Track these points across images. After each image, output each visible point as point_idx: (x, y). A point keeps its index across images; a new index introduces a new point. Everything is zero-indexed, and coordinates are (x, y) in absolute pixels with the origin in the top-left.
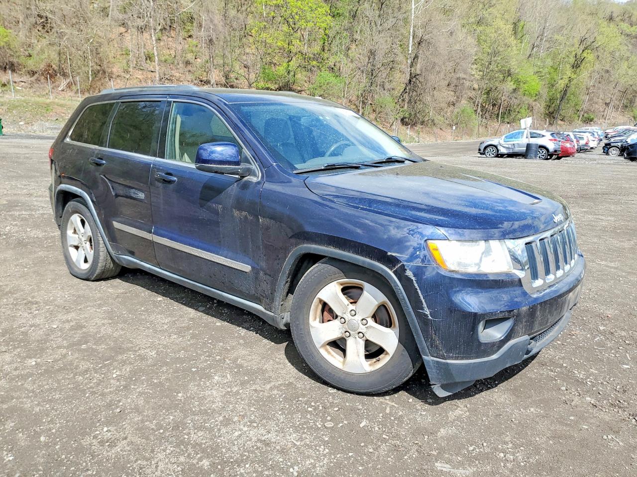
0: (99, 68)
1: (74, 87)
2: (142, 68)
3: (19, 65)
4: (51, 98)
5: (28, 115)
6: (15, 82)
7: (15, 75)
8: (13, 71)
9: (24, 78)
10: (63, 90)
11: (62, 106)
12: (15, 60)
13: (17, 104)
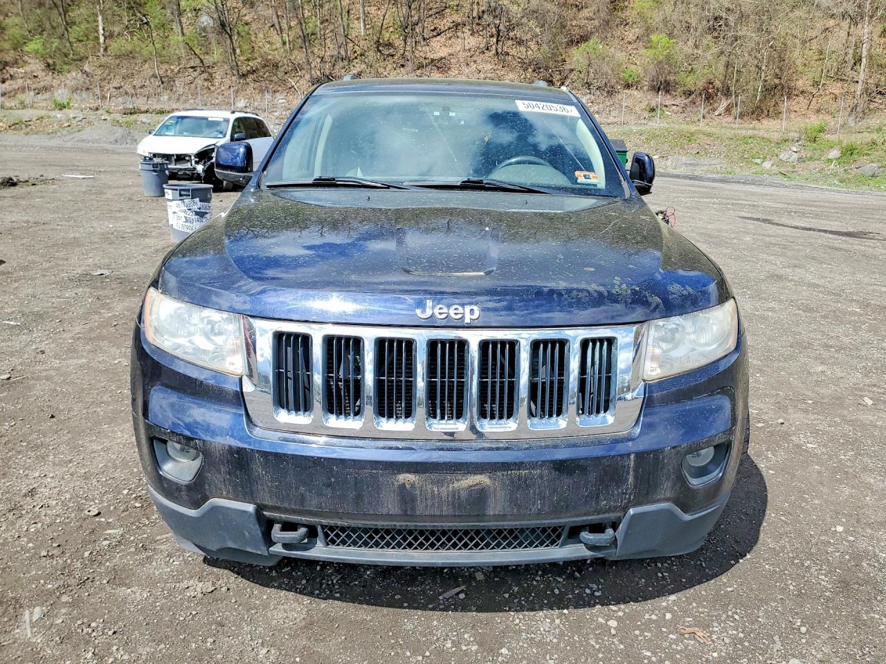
0: (777, 81)
1: (734, 111)
2: (844, 78)
3: (677, 84)
4: (702, 125)
5: (666, 147)
6: (666, 106)
7: (669, 96)
8: (667, 91)
9: (678, 101)
10: (720, 115)
11: (709, 135)
12: (671, 78)
13: (658, 133)
